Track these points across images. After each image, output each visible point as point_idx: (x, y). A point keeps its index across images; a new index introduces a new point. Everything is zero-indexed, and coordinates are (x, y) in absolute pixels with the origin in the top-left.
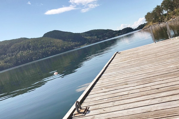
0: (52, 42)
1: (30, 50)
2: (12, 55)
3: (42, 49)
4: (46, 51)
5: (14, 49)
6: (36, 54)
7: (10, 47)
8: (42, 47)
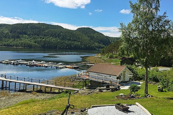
0: (80, 37)
1: (60, 38)
2: (43, 38)
3: (69, 41)
4: (71, 44)
5: (47, 33)
6: (62, 43)
7: (45, 30)
8: (69, 40)
